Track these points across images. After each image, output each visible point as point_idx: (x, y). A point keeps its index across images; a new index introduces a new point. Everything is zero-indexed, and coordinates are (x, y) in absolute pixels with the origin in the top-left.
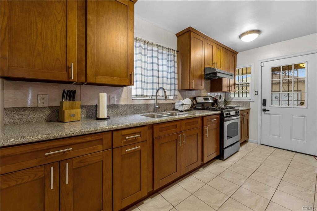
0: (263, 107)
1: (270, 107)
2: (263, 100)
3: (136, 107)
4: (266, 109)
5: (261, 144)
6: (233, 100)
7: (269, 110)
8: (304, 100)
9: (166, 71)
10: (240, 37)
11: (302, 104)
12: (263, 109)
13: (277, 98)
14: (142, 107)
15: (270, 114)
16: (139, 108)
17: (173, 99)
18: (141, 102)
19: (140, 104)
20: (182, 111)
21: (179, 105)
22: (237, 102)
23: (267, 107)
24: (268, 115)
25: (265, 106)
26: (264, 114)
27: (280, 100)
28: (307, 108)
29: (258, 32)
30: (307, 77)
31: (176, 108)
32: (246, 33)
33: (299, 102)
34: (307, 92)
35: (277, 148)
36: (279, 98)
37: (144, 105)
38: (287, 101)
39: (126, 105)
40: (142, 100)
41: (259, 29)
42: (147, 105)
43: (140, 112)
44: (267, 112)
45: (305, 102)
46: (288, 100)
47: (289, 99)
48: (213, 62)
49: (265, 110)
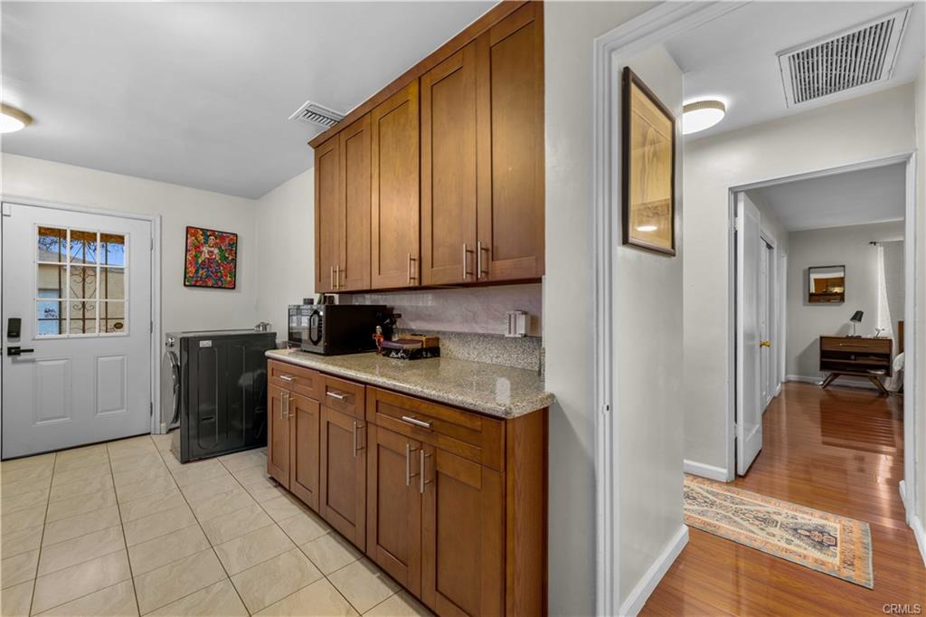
0: (8, 344)
1: (34, 340)
2: (10, 320)
4: (19, 348)
7: (32, 351)
8: (123, 319)
11: (119, 326)
12: (9, 349)
13: (53, 313)
15: (33, 361)
23: (23, 342)
24: (30, 366)
25: (17, 339)
26: (14, 362)
27: (60, 320)
28: (128, 336)
30: (130, 266)
33: (111, 323)
34: (129, 301)
36: (57, 314)
38: (81, 322)
41: (30, 112)
44: (23, 356)
45: (125, 323)
46: (84, 319)
47: (86, 317)
49: (15, 352)
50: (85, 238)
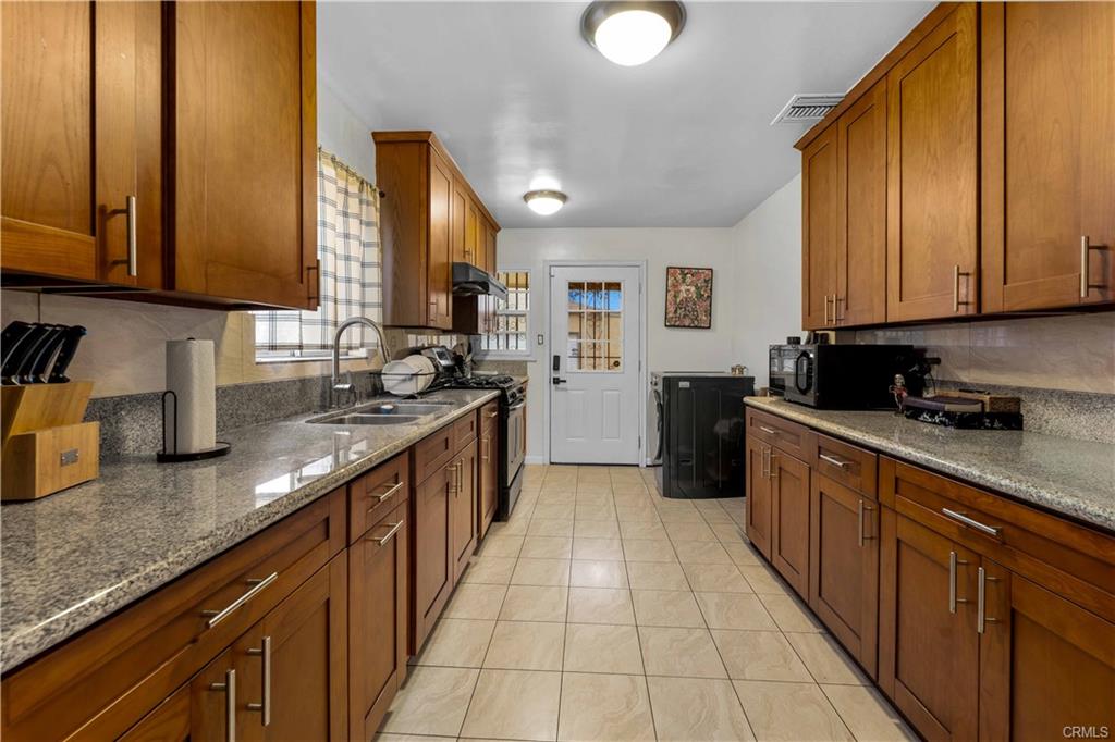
0: (554, 375)
1: (565, 373)
2: (555, 357)
3: (268, 396)
4: (559, 378)
5: (552, 463)
6: (488, 358)
7: (565, 381)
8: (620, 358)
9: (357, 260)
10: (527, 197)
11: (617, 364)
12: (554, 379)
13: (577, 352)
14: (289, 393)
15: (566, 390)
16: (281, 394)
17: (366, 358)
18: (286, 374)
19: (281, 382)
20: (412, 397)
21: (403, 377)
22: (498, 364)
23: (561, 375)
24: (563, 392)
25: (557, 372)
26: (557, 389)
27: (580, 357)
28: (624, 373)
29: (563, 197)
30: (624, 310)
31: (386, 389)
32: (541, 193)
33: (612, 362)
34: (623, 341)
35: (579, 464)
37: (294, 382)
38: (593, 360)
39: (238, 388)
40: (286, 362)
41: (566, 192)
42: (304, 382)
43: (282, 413)
44: (561, 385)
45: (622, 362)
46: (594, 357)
47: (596, 356)
48: (467, 249)
49: (557, 381)
50: (595, 287)
